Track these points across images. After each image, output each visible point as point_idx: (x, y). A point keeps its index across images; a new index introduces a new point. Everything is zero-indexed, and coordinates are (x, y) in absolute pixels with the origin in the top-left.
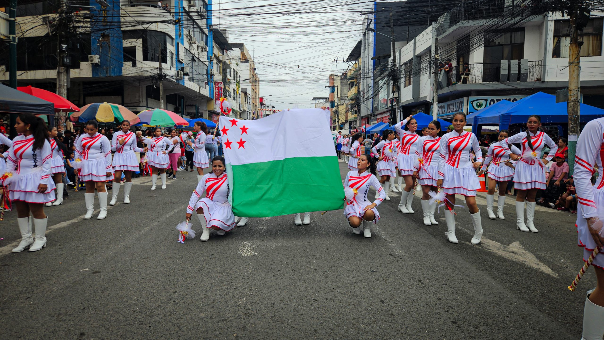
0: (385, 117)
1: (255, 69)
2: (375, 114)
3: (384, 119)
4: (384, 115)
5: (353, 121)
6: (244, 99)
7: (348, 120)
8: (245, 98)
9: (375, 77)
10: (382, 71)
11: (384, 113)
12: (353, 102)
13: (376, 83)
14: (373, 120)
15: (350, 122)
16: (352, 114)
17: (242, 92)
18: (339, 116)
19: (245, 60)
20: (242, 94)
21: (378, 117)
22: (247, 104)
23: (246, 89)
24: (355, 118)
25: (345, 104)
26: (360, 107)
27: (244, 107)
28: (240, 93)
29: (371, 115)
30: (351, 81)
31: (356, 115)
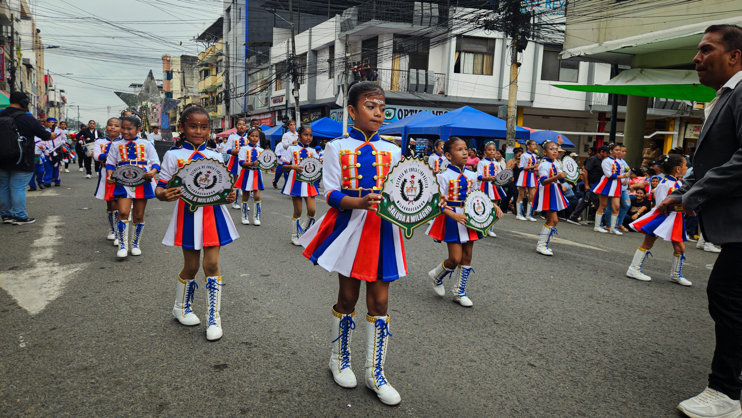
0: (264, 119)
1: (38, 31)
2: (249, 114)
3: (263, 121)
6: (26, 74)
8: (28, 74)
9: (248, 68)
10: (259, 62)
11: (264, 113)
12: (207, 96)
13: (249, 75)
17: (23, 64)
19: (25, 16)
20: (24, 68)
21: (252, 118)
22: (30, 83)
23: (29, 59)
25: (190, 97)
26: (229, 104)
27: (27, 87)
28: (21, 65)
29: (242, 116)
30: (204, 68)
31: (215, 113)
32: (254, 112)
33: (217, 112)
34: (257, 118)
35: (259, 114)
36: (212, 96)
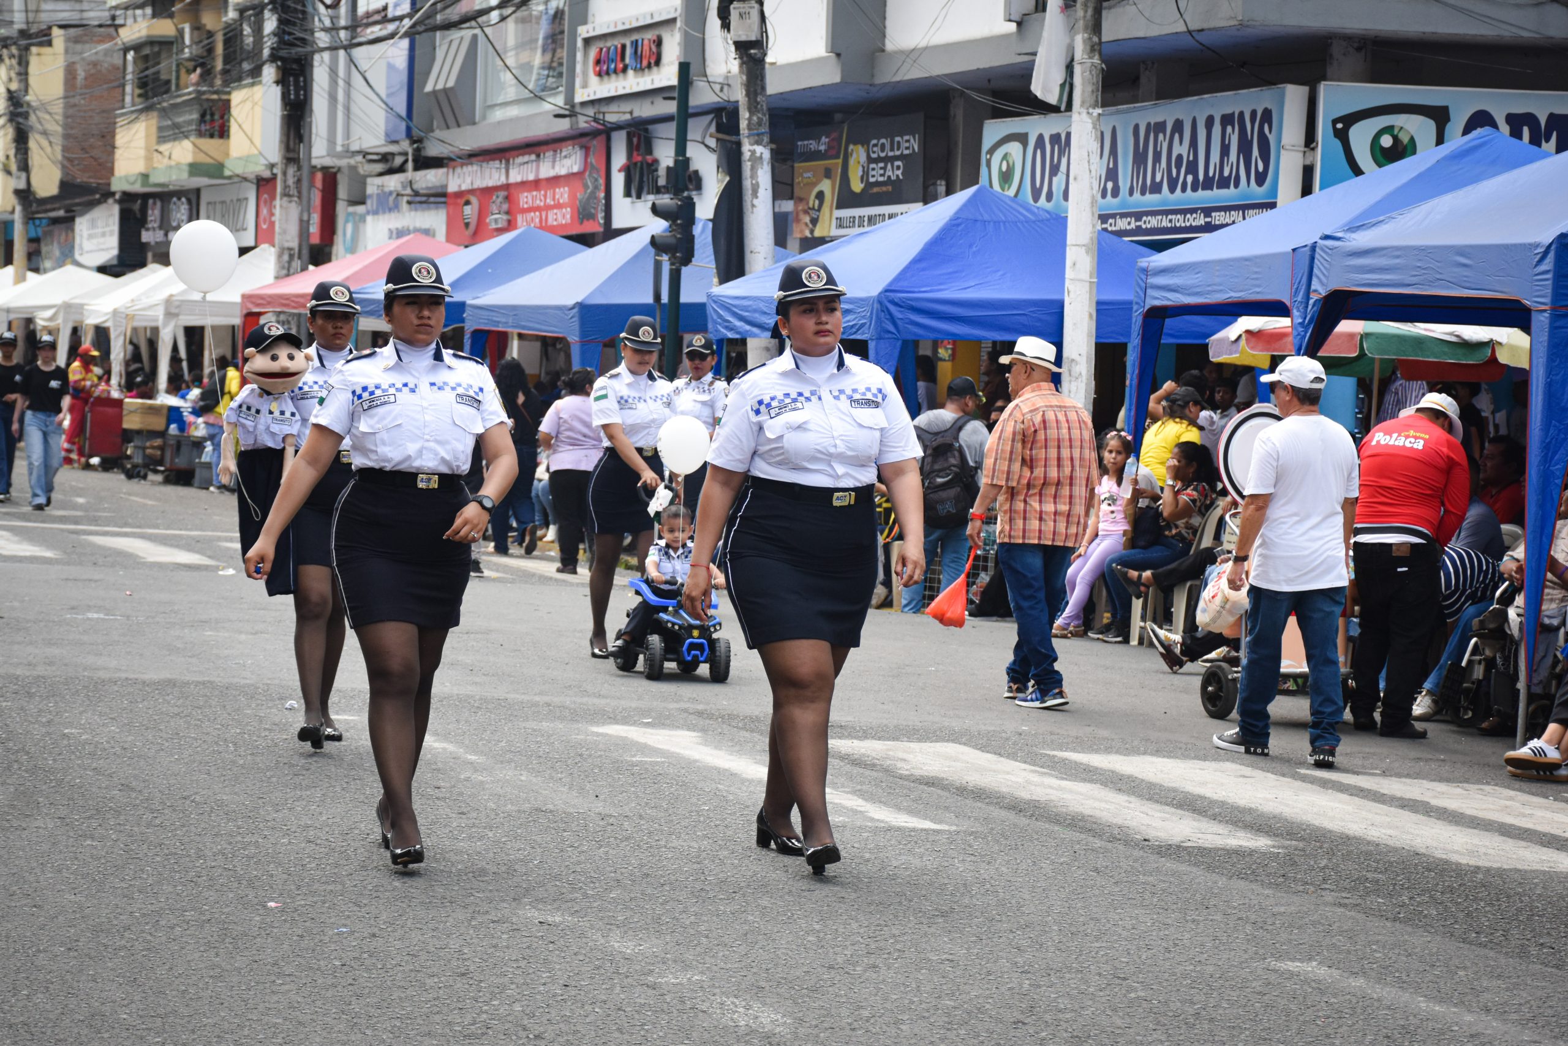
0: (536, 184)
2: (433, 150)
3: (525, 199)
4: (520, 171)
5: (165, 196)
7: (118, 185)
11: (535, 147)
14: (388, 204)
15: (127, 197)
16: (169, 133)
18: (32, 144)
21: (459, 180)
24: (195, 169)
26: (306, 88)
31: (211, 145)
32: (465, 139)
33: (223, 132)
34: (492, 175)
35: (502, 153)
36: (197, 27)
